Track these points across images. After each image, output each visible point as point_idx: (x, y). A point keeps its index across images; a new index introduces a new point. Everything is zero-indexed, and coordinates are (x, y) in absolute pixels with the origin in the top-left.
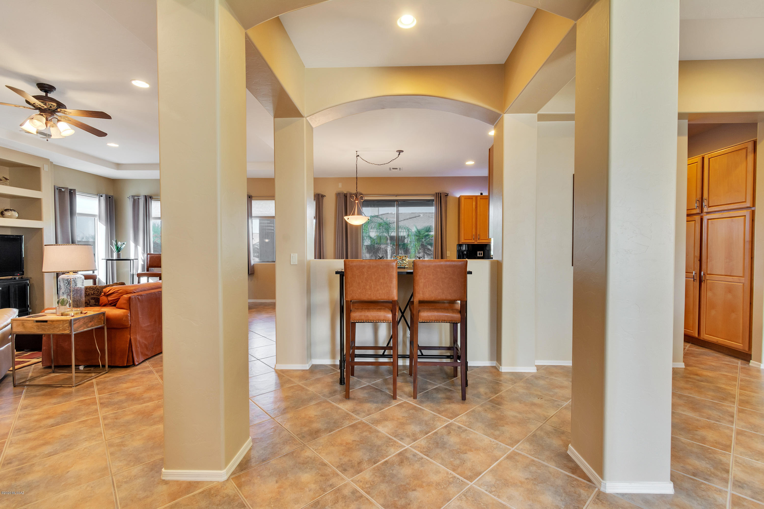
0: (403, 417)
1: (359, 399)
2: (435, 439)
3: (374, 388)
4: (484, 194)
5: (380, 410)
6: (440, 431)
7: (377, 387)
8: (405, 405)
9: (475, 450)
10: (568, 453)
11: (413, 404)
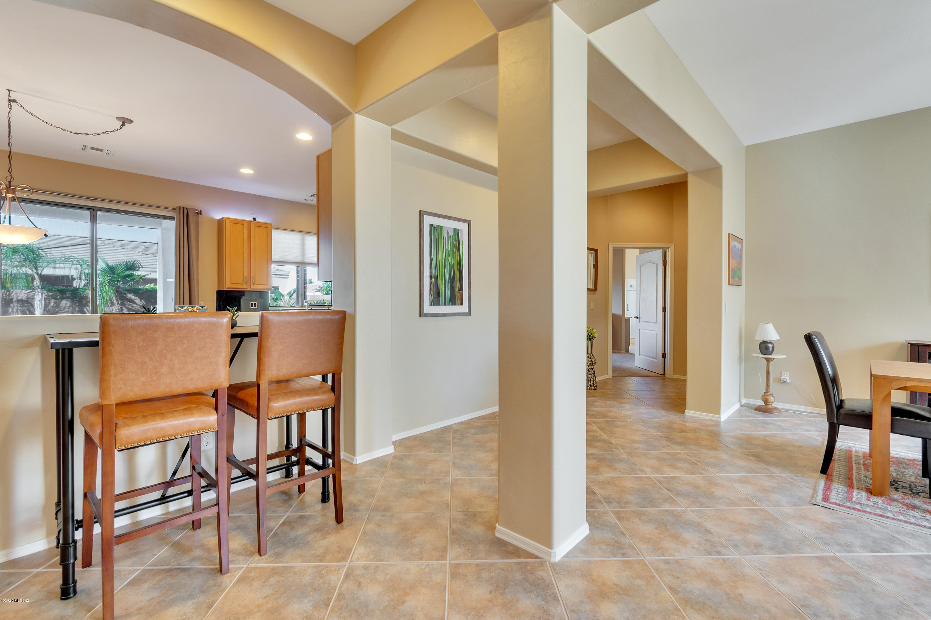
0: (265, 597)
1: (140, 609)
2: (347, 606)
3: (163, 570)
4: (258, 220)
5: (210, 608)
6: (343, 589)
7: (168, 565)
8: (252, 575)
9: (411, 590)
10: (497, 536)
11: (266, 565)
